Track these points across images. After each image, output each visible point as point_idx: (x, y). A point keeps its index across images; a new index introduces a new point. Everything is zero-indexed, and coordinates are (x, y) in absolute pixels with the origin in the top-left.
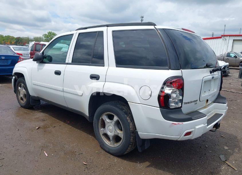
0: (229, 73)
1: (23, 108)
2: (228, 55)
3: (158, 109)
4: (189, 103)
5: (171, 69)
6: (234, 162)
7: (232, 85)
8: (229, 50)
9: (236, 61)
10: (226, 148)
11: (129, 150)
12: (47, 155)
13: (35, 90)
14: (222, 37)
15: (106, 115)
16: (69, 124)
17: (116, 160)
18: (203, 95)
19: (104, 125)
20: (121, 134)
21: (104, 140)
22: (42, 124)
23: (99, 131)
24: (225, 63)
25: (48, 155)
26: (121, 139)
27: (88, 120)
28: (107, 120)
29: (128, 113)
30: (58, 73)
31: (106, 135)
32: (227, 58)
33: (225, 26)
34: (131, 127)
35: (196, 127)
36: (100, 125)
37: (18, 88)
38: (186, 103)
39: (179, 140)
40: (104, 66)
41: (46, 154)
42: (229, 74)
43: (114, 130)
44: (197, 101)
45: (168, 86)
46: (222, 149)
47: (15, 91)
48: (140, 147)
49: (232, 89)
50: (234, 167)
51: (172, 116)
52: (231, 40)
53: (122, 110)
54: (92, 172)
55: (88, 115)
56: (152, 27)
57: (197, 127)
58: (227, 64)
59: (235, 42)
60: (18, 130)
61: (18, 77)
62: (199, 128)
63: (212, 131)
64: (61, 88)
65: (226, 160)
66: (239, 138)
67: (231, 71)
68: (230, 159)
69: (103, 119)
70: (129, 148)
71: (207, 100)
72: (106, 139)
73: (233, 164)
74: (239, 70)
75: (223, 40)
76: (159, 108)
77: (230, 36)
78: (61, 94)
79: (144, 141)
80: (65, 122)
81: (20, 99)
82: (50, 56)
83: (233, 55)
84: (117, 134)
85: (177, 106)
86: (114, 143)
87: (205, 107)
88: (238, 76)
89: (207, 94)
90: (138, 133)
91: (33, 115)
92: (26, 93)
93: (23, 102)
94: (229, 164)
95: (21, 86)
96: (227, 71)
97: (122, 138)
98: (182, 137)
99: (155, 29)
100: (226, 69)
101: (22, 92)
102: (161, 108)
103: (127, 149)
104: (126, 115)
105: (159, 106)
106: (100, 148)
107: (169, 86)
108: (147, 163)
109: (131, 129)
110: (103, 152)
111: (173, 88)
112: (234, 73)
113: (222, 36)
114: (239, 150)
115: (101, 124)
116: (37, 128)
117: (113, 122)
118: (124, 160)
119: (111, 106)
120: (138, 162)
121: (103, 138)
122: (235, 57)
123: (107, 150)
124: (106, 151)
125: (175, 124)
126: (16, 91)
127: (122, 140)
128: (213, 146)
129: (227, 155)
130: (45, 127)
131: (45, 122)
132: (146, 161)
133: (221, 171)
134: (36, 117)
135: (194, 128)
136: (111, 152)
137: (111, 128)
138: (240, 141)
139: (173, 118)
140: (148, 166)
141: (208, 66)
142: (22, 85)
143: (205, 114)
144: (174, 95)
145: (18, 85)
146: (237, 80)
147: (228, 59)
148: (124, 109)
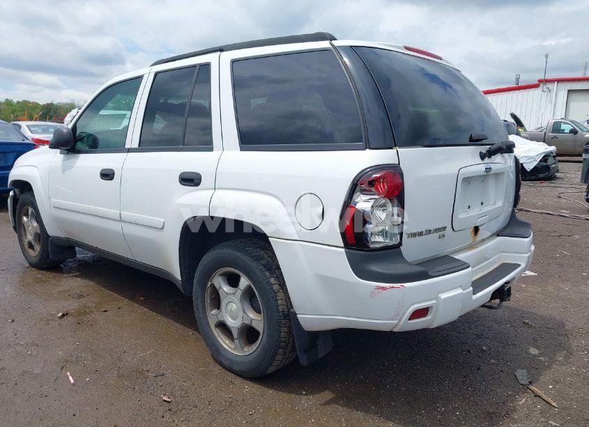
0: (558, 171)
1: (33, 269)
2: (556, 128)
3: (342, 252)
4: (421, 234)
5: (370, 148)
6: (551, 387)
7: (564, 201)
8: (559, 115)
9: (575, 141)
10: (534, 351)
11: (279, 361)
12: (72, 381)
13: (59, 221)
14: (541, 85)
15: (222, 275)
16: (142, 304)
17: (249, 388)
18: (462, 215)
19: (217, 302)
20: (257, 320)
21: (219, 339)
22: (73, 305)
23: (206, 318)
24: (546, 146)
25: (75, 381)
26: (258, 333)
27: (181, 288)
28: (226, 288)
29: (274, 267)
30: (107, 175)
31: (223, 326)
32: (552, 134)
33: (547, 56)
34: (279, 302)
35: (440, 295)
36: (209, 301)
37: (20, 219)
38: (414, 235)
39: (396, 330)
40: (211, 149)
41: (71, 378)
42: (558, 175)
43: (241, 313)
44: (444, 228)
45: (363, 192)
46: (525, 355)
47: (15, 228)
48: (305, 352)
49: (563, 209)
50: (549, 400)
51: (375, 268)
52: (562, 92)
53: (258, 259)
54: (182, 419)
55: (179, 277)
56: (325, 44)
57: (443, 296)
58: (553, 148)
59: (574, 97)
60: (13, 321)
61: (22, 192)
62: (449, 297)
63: (490, 307)
64: (114, 212)
65: (530, 383)
66: (569, 326)
67: (560, 166)
68: (543, 378)
69: (215, 285)
70: (278, 357)
71: (476, 229)
72: (223, 337)
73: (547, 391)
74: (581, 165)
75: (543, 91)
76: (343, 250)
77: (560, 81)
78: (116, 226)
79: (315, 336)
80: (132, 298)
81: (26, 246)
82: (91, 135)
83: (566, 128)
84: (248, 322)
85: (389, 242)
86: (243, 345)
87: (471, 247)
88: (580, 177)
89: (475, 212)
90: (298, 316)
91: (55, 285)
92: (39, 232)
93: (34, 254)
94: (539, 392)
95: (27, 215)
96: (553, 166)
97: (261, 332)
98: (403, 323)
99: (333, 49)
100: (550, 161)
101: (30, 228)
102: (349, 249)
103: (273, 358)
104: (267, 274)
105: (343, 245)
106: (212, 361)
107: (366, 190)
108: (328, 395)
109: (281, 308)
110: (217, 369)
111: (376, 197)
112: (571, 172)
113: (541, 81)
114: (567, 357)
115: (212, 300)
116: (60, 314)
117: (239, 293)
118: (266, 390)
119: (231, 252)
120: (304, 393)
121: (216, 334)
122: (574, 132)
123: (227, 363)
124: (225, 367)
125: (383, 288)
126: (19, 227)
127: (260, 337)
128: (500, 349)
129: (535, 369)
130: (81, 313)
131: (84, 301)
132: (325, 390)
133: (515, 410)
134: (62, 289)
135: (437, 298)
136: (236, 368)
137: (234, 307)
138: (571, 334)
139: (378, 273)
140: (327, 403)
141: (474, 141)
142: (30, 210)
143: (466, 263)
144: (381, 215)
145: (20, 212)
146: (577, 186)
147: (555, 137)
148: (263, 259)
